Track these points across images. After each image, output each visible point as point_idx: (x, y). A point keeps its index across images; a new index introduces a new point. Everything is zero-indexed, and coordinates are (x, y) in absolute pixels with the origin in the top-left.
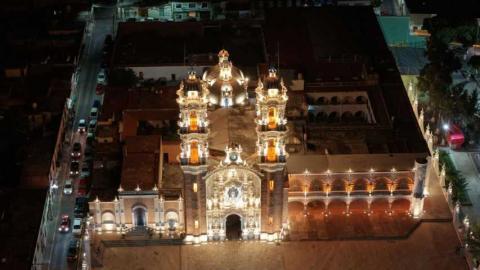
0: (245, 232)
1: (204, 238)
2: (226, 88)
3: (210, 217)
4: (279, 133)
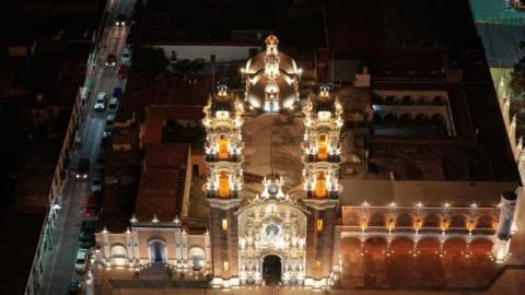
0: (286, 276)
1: (235, 282)
2: (272, 89)
3: (243, 257)
4: (331, 164)
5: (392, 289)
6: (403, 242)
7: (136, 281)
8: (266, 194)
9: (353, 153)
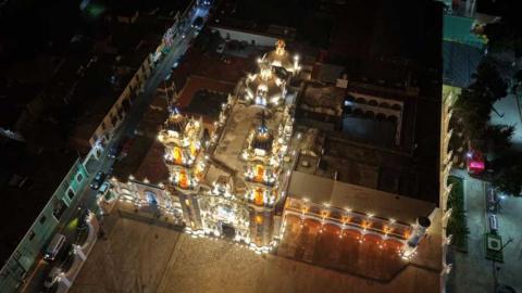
0: (238, 237)
1: (201, 232)
2: (263, 88)
3: (205, 221)
5: (314, 264)
6: (332, 228)
7: (135, 214)
8: (216, 192)
9: (312, 149)
